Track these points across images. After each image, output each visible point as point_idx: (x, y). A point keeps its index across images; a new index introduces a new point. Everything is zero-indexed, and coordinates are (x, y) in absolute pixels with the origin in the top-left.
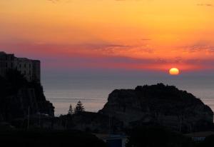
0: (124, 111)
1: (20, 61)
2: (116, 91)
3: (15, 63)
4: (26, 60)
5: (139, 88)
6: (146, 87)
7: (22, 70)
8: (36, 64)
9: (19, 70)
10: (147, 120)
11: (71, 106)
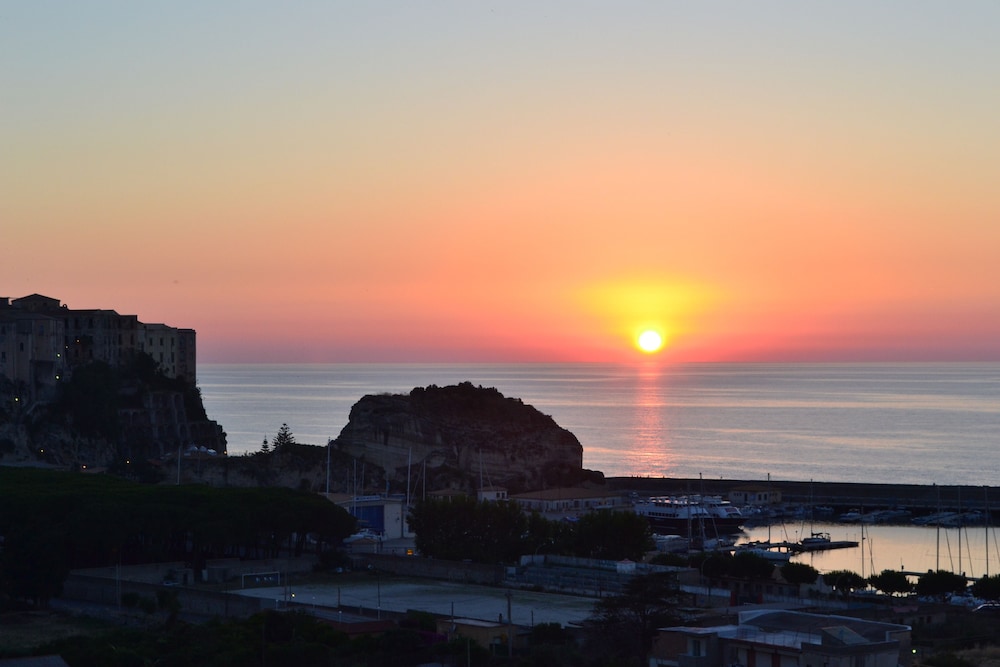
0: (386, 443)
1: (152, 331)
2: (367, 399)
3: (141, 337)
4: (163, 328)
5: (417, 391)
6: (433, 389)
7: (154, 351)
8: (186, 338)
9: (148, 350)
10: (437, 463)
11: (265, 442)
